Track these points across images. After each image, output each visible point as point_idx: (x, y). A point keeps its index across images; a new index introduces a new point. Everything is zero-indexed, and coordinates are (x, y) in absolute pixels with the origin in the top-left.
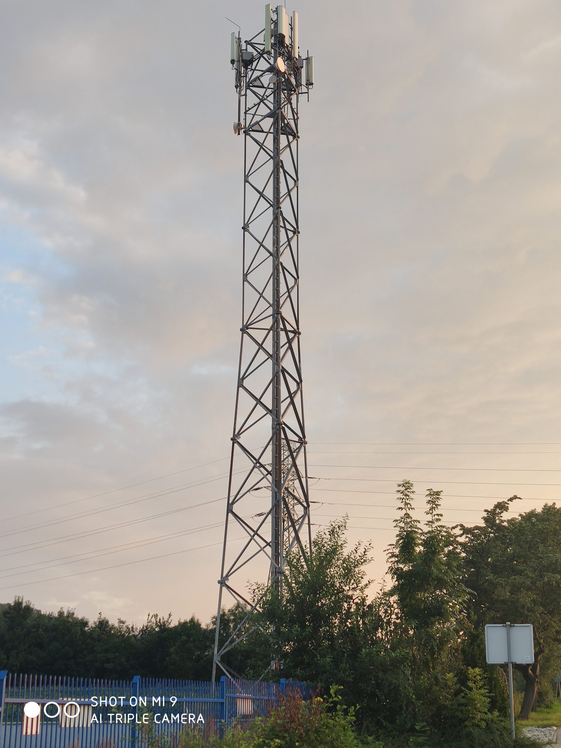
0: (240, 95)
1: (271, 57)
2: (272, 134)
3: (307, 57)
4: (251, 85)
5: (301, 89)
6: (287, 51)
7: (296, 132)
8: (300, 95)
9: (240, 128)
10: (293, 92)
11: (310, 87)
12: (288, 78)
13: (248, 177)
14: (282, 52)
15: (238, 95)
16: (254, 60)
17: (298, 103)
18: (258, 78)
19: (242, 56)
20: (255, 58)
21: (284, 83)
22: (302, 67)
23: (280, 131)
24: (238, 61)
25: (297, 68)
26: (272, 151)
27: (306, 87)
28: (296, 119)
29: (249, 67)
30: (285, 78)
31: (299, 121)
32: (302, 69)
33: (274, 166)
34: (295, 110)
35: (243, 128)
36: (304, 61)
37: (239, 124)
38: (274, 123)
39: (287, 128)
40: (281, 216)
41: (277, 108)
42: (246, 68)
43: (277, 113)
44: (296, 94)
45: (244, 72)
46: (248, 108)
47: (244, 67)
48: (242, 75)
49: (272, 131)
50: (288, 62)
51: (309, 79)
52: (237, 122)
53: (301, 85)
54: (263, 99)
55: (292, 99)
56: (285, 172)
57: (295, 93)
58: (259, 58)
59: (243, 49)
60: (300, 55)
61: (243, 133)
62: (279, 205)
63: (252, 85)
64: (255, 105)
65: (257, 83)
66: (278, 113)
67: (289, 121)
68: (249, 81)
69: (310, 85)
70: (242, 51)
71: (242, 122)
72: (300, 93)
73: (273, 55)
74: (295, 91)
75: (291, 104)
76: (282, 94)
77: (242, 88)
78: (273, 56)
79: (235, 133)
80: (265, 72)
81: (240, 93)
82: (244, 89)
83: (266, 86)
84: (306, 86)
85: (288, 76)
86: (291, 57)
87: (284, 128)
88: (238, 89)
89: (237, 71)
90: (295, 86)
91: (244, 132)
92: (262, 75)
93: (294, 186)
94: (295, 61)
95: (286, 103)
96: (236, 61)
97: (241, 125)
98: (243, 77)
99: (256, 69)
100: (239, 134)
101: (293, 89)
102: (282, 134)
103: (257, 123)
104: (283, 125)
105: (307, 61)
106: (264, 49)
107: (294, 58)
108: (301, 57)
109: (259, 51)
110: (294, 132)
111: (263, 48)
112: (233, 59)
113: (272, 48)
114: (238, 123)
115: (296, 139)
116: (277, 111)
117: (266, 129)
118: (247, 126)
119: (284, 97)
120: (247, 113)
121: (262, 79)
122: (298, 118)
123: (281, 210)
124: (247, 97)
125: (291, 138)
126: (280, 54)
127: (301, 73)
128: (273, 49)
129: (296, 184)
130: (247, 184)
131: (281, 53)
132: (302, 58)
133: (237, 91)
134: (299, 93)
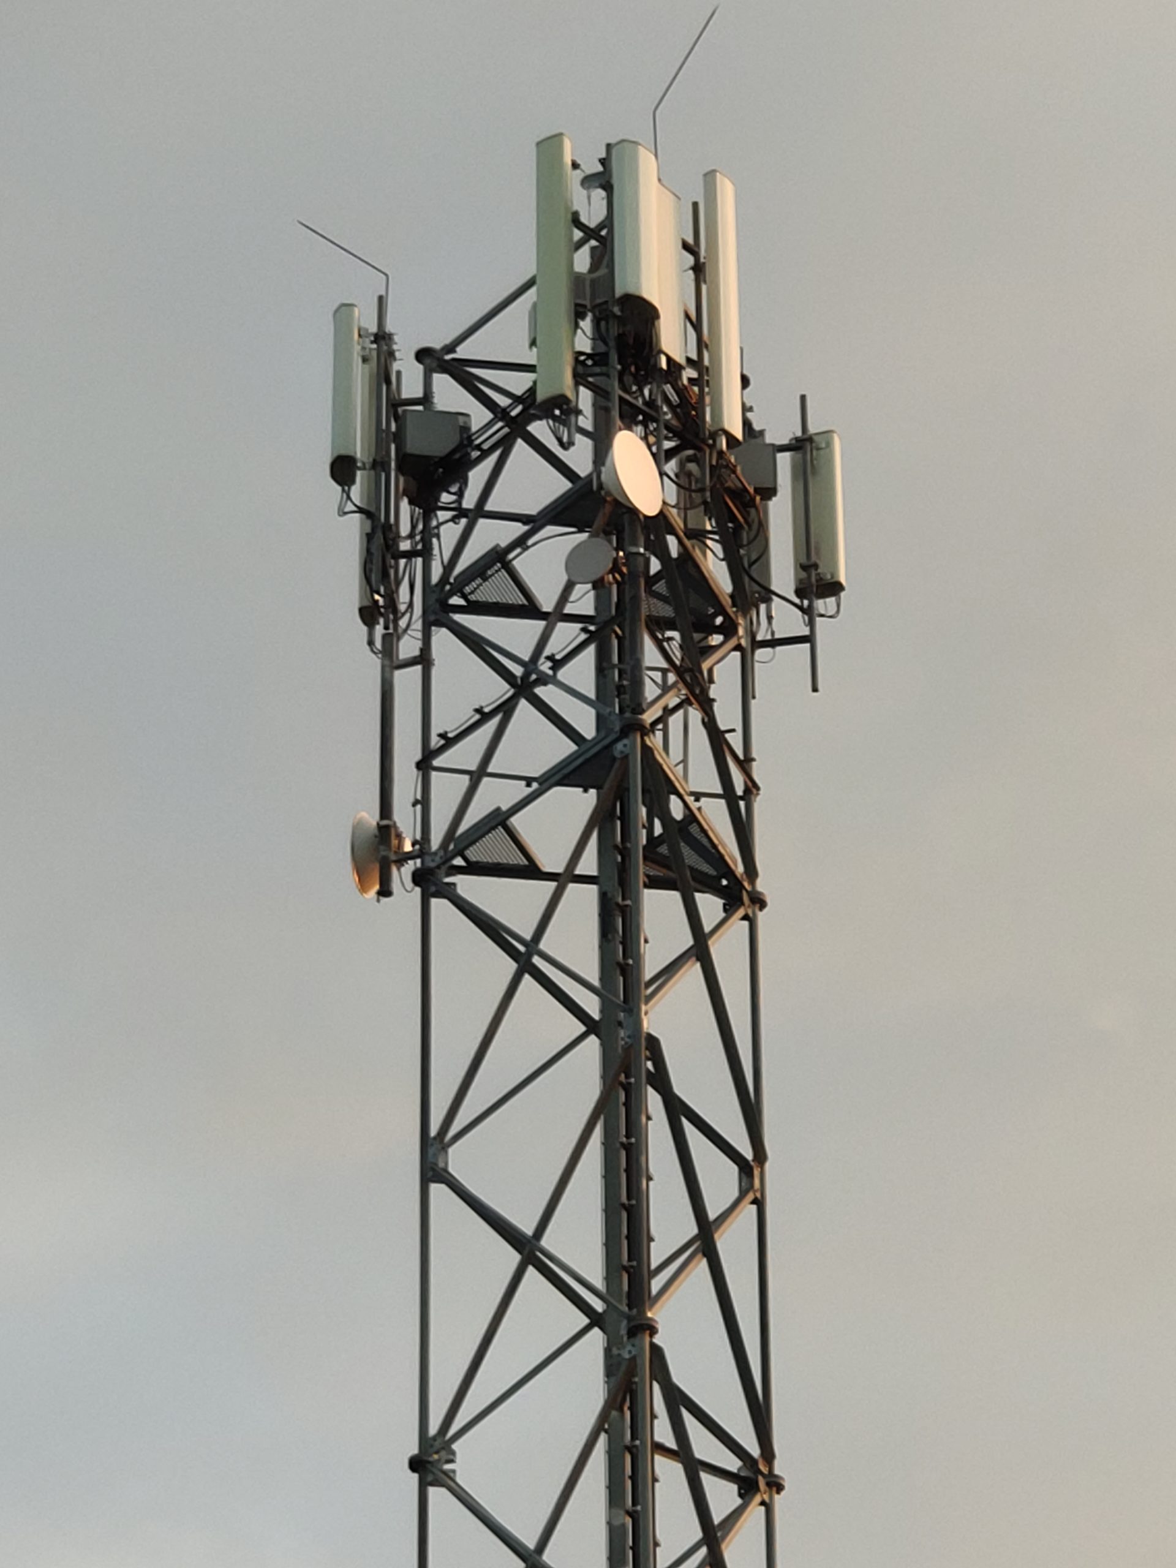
0: (390, 661)
1: (579, 438)
2: (593, 889)
3: (799, 434)
4: (456, 600)
5: (770, 618)
6: (674, 398)
7: (740, 869)
8: (761, 654)
9: (393, 857)
10: (716, 639)
11: (820, 605)
12: (686, 556)
13: (445, 1148)
14: (640, 402)
15: (375, 663)
16: (475, 454)
17: (753, 702)
18: (499, 558)
19: (398, 438)
20: (478, 447)
21: (661, 587)
22: (769, 492)
23: (642, 870)
24: (379, 465)
25: (741, 496)
26: (596, 982)
27: (800, 608)
28: (740, 791)
29: (446, 498)
30: (662, 553)
31: (760, 804)
32: (773, 504)
33: (604, 1077)
34: (735, 741)
35: (410, 856)
36: (779, 456)
37: (386, 832)
38: (600, 820)
39: (686, 851)
40: (656, 1386)
41: (617, 728)
42: (425, 503)
43: (617, 754)
44: (738, 648)
45: (414, 527)
46: (442, 736)
47: (411, 503)
48: (405, 546)
49: (588, 864)
50: (682, 465)
51: (814, 559)
52: (371, 817)
53: (767, 594)
54: (534, 677)
55: (711, 681)
56: (676, 1109)
57: (733, 642)
58: (505, 445)
59: (405, 394)
60: (757, 427)
61: (409, 884)
62: (642, 1313)
63: (462, 602)
64: (484, 717)
65: (497, 588)
66: (626, 758)
67: (694, 805)
68: (444, 579)
69: (822, 595)
70: (400, 410)
71: (406, 819)
72: (765, 644)
73: (586, 421)
74: (729, 630)
75: (706, 705)
76: (648, 644)
77: (403, 623)
78: (589, 427)
79: (363, 887)
80: (534, 523)
81: (388, 652)
82: (418, 625)
83: (547, 605)
84: (797, 601)
85: (688, 543)
86: (697, 435)
87: (663, 849)
88: (379, 630)
89: (368, 523)
90: (727, 602)
91: (418, 878)
92: (521, 542)
93: (735, 1194)
94: (721, 453)
95: (677, 701)
96: (363, 468)
97: (399, 836)
98: (409, 555)
99: (489, 507)
100: (385, 892)
101: (719, 620)
102: (654, 883)
103: (499, 820)
104: (658, 829)
105: (799, 455)
106: (532, 391)
107: (714, 435)
108: (762, 433)
109: (503, 401)
110: (729, 873)
111: (530, 384)
112: (343, 452)
113: (579, 379)
114: (380, 828)
115: (741, 912)
116: (619, 746)
117: (552, 860)
118: (435, 842)
119: (664, 664)
120: (436, 763)
121: (522, 563)
122: (752, 788)
123: (657, 1340)
124: (434, 672)
125: (710, 906)
126: (630, 417)
127: (762, 528)
128: (589, 386)
129: (751, 1186)
130: (437, 1190)
131: (641, 412)
132: (769, 439)
133: (371, 643)
134: (757, 644)
